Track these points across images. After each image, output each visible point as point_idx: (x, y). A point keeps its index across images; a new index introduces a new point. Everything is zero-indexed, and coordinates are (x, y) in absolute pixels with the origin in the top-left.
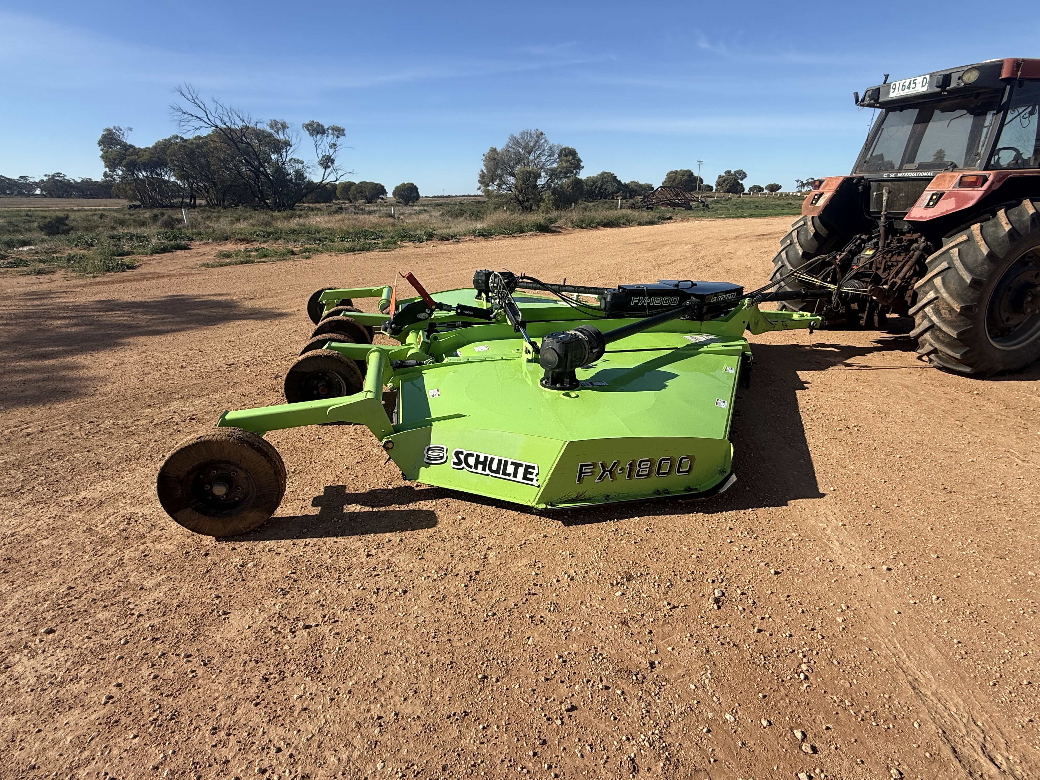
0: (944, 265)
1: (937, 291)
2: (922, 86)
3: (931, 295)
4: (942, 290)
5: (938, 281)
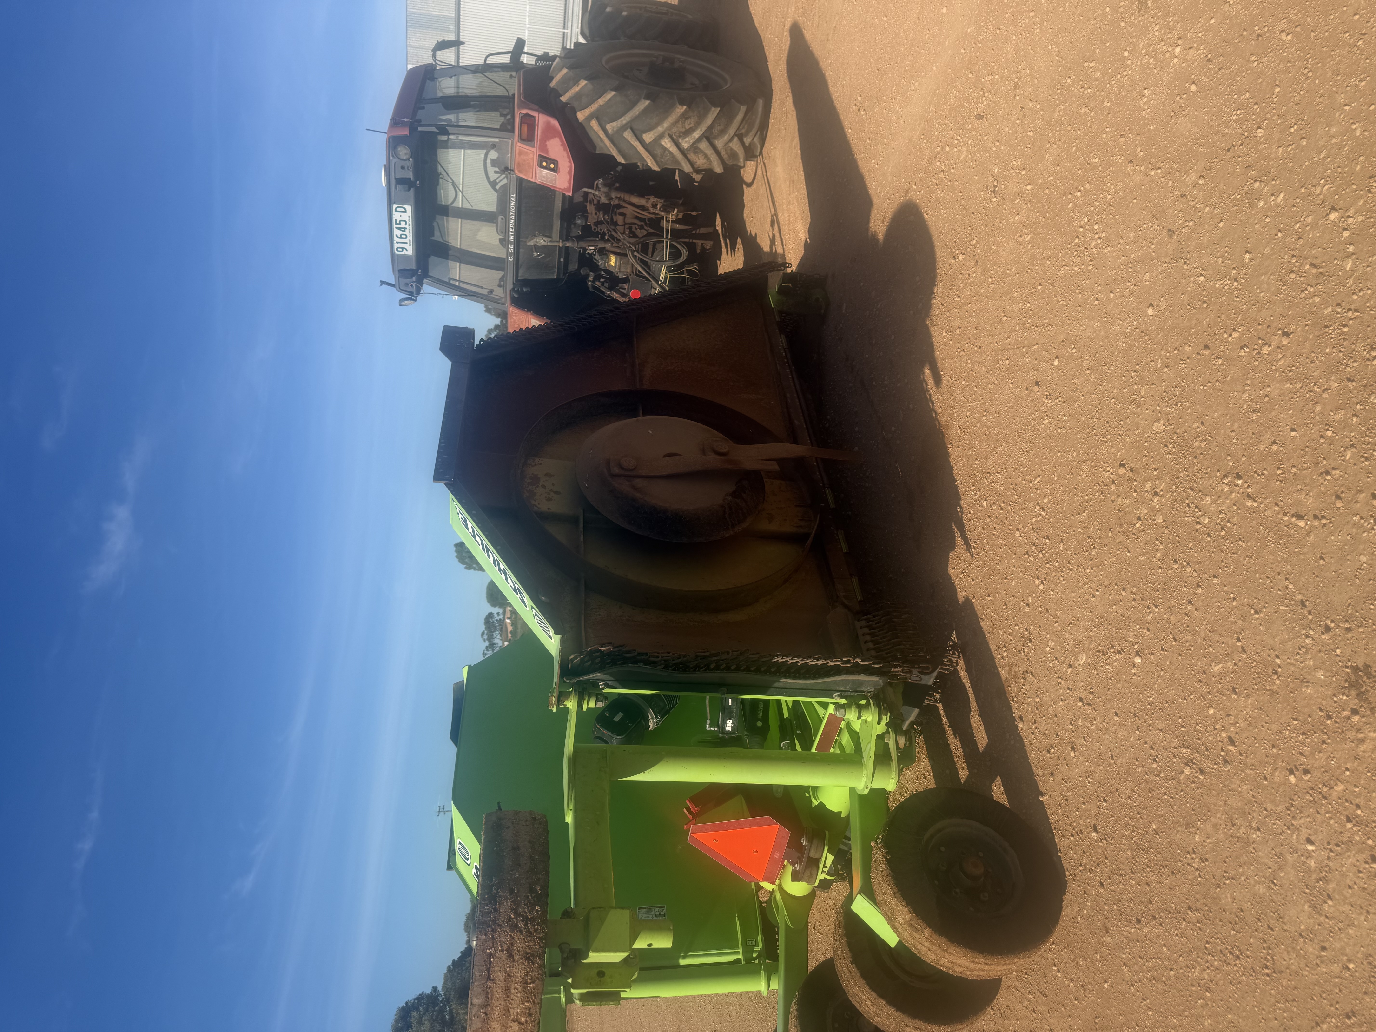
2: (405, 212)
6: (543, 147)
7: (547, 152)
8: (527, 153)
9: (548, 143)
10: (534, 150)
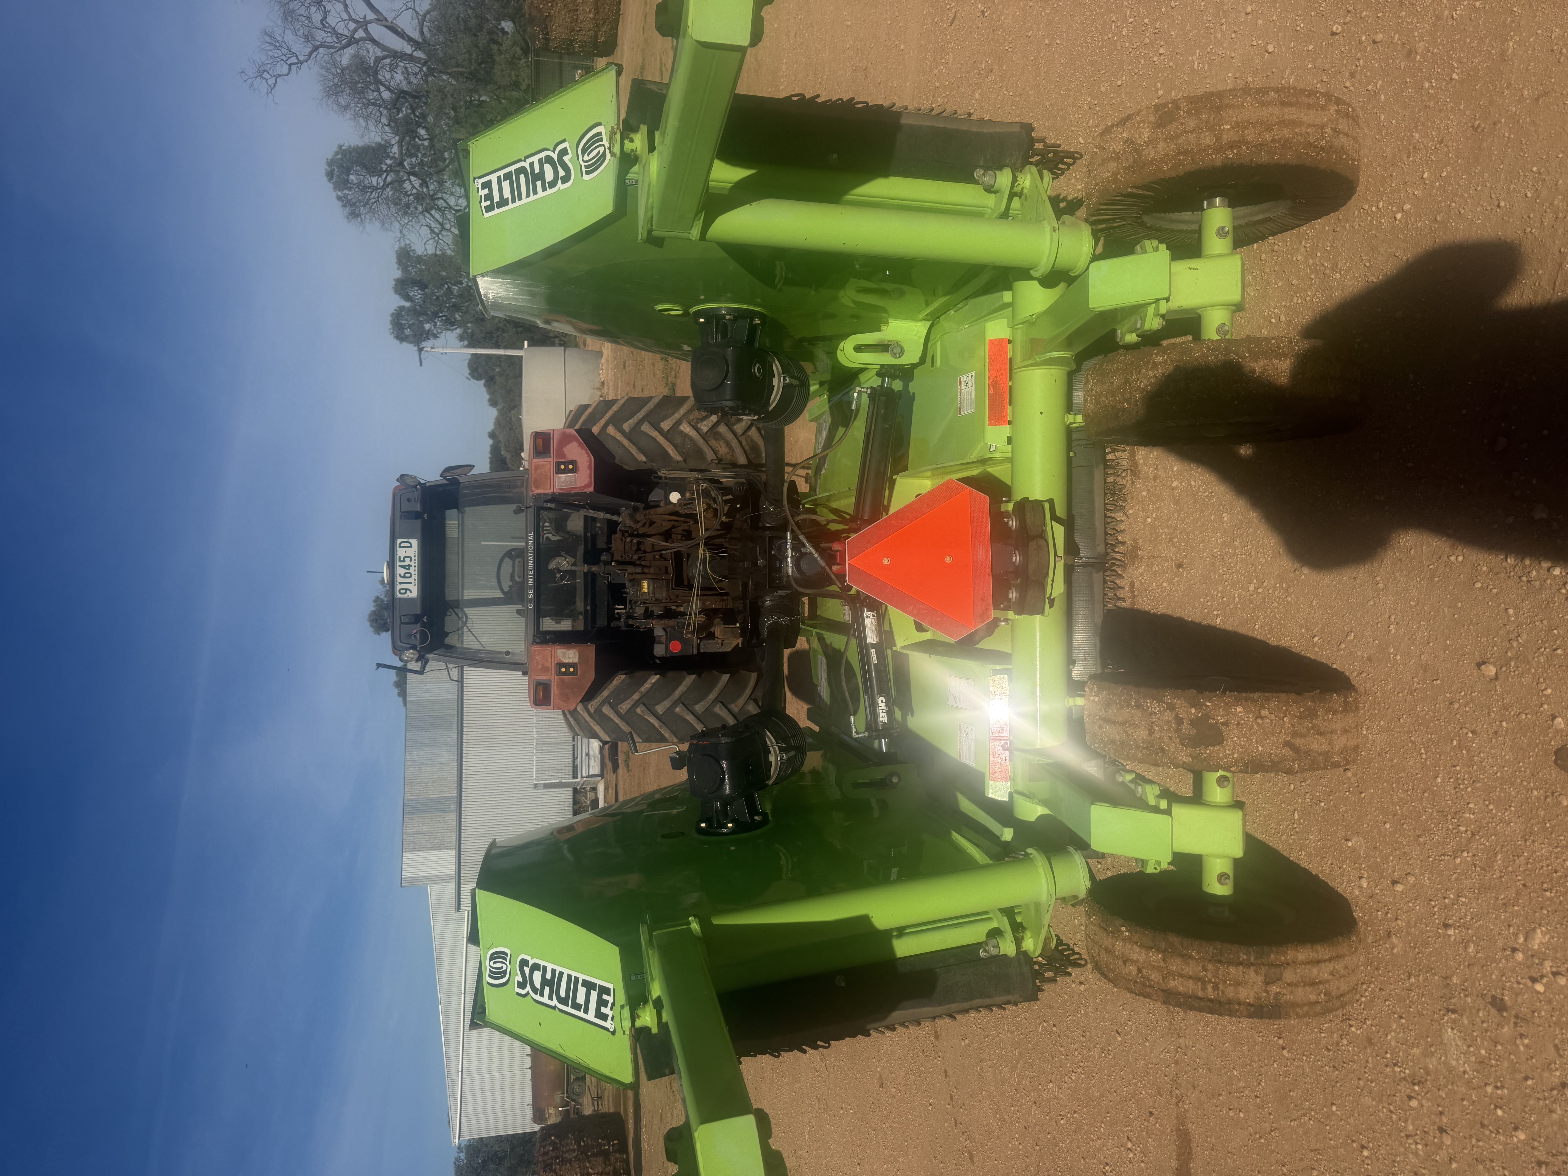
0: (646, 428)
1: (679, 423)
2: (411, 547)
3: (685, 428)
4: (677, 416)
5: (666, 425)
6: (560, 453)
7: (564, 456)
8: (544, 465)
9: (564, 449)
10: (551, 460)
